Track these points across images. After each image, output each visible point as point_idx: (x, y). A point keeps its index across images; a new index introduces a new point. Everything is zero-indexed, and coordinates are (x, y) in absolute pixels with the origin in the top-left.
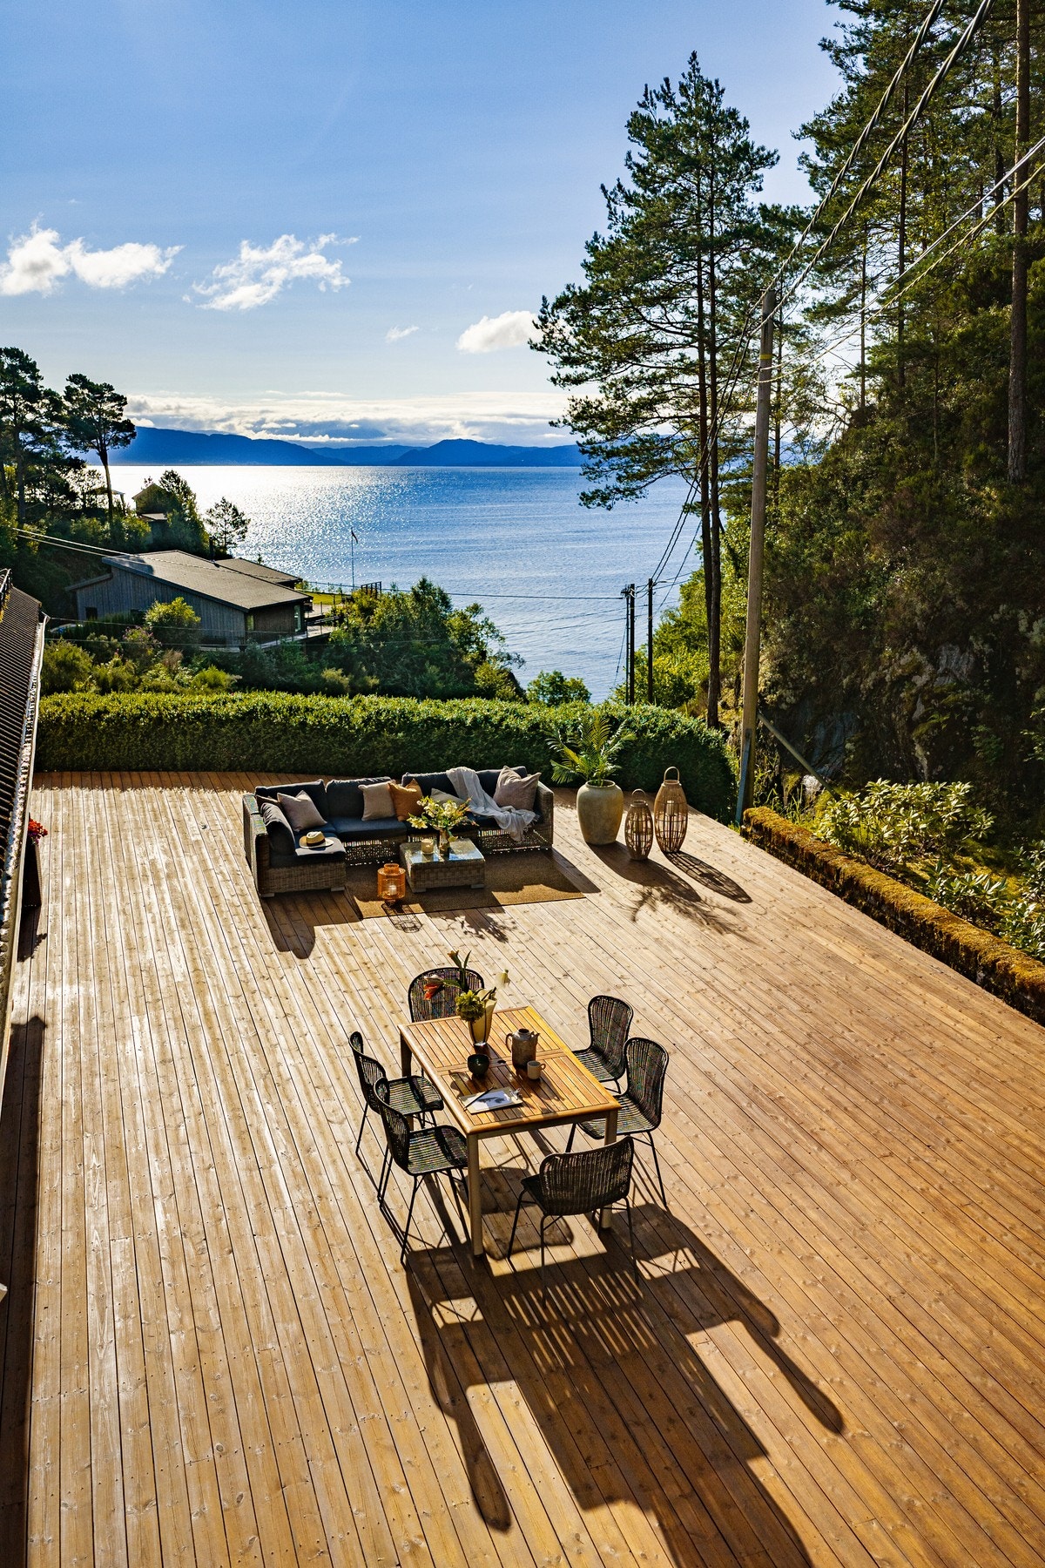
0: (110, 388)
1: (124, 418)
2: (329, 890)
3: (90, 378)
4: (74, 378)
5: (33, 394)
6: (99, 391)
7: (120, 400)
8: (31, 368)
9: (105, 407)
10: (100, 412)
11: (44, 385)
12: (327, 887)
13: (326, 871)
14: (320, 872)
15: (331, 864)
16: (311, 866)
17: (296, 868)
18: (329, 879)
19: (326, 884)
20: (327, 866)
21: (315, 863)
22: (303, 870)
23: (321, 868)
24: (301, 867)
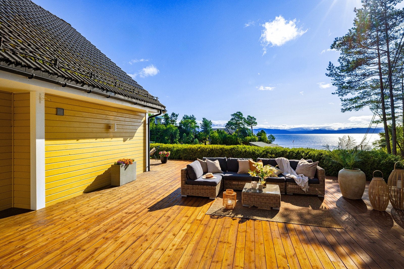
0: (254, 117)
1: (255, 122)
2: (209, 198)
3: (251, 116)
4: (248, 116)
5: (242, 118)
6: (251, 118)
7: (255, 119)
8: (242, 114)
9: (253, 120)
10: (252, 121)
11: (243, 117)
12: (208, 196)
13: (207, 189)
14: (205, 189)
15: (210, 186)
16: (202, 186)
17: (195, 186)
18: (209, 193)
19: (207, 195)
20: (208, 187)
21: (203, 185)
22: (198, 187)
23: (205, 188)
24: (197, 186)
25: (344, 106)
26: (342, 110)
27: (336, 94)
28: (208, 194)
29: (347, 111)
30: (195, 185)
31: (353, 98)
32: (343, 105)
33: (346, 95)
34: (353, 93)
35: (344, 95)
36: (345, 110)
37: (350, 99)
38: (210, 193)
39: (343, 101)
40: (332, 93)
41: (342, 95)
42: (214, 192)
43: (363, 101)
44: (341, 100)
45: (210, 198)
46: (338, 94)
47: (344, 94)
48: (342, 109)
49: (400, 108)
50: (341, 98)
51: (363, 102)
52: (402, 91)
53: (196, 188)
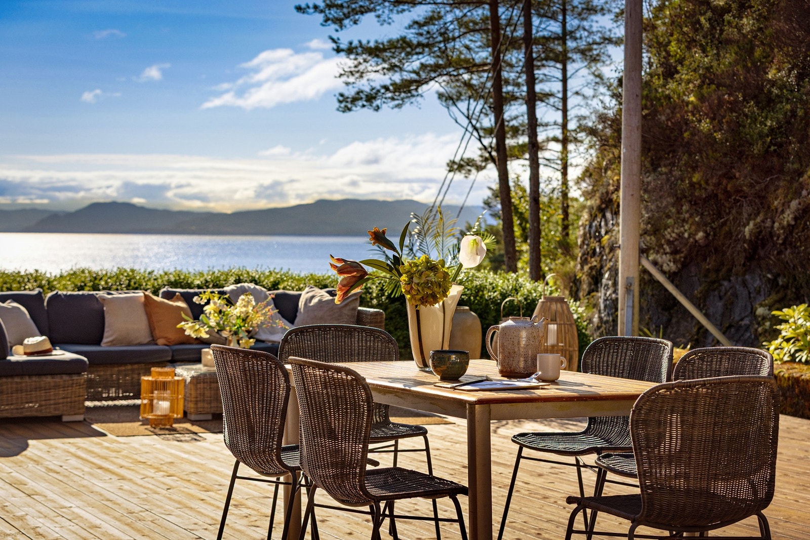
2: (60, 418)
12: (57, 413)
13: (56, 386)
14: (47, 387)
15: (66, 377)
16: (34, 379)
17: (10, 380)
18: (61, 401)
19: (55, 409)
20: (58, 379)
21: (39, 375)
22: (21, 383)
23: (49, 383)
24: (17, 380)
25: (344, 79)
26: (340, 102)
27: (311, 10)
28: (59, 404)
29: (364, 106)
30: (7, 376)
31: (383, 44)
32: (341, 75)
33: (355, 22)
34: (384, 17)
35: (346, 22)
36: (354, 100)
37: (372, 44)
38: (65, 400)
39: (343, 50)
40: (299, 9)
41: (339, 21)
42: (79, 396)
43: (423, 61)
44: (334, 46)
45: (65, 419)
46: (322, 11)
47: (347, 16)
48: (342, 95)
49: (552, 100)
50: (335, 36)
51: (422, 64)
52: (560, 17)
53: (14, 386)
